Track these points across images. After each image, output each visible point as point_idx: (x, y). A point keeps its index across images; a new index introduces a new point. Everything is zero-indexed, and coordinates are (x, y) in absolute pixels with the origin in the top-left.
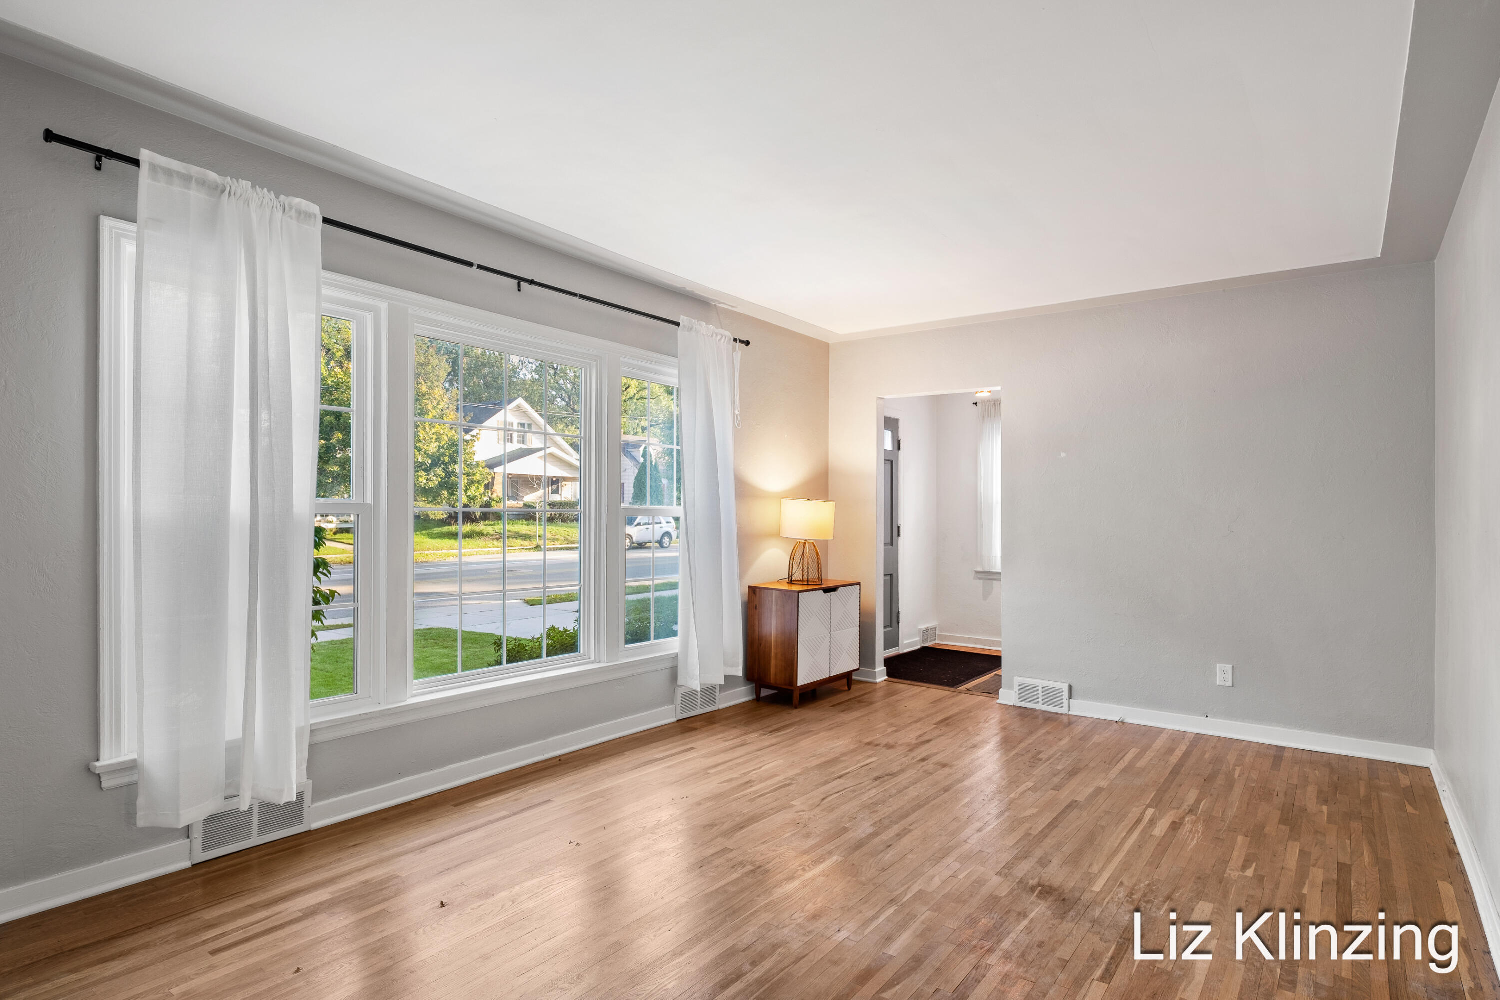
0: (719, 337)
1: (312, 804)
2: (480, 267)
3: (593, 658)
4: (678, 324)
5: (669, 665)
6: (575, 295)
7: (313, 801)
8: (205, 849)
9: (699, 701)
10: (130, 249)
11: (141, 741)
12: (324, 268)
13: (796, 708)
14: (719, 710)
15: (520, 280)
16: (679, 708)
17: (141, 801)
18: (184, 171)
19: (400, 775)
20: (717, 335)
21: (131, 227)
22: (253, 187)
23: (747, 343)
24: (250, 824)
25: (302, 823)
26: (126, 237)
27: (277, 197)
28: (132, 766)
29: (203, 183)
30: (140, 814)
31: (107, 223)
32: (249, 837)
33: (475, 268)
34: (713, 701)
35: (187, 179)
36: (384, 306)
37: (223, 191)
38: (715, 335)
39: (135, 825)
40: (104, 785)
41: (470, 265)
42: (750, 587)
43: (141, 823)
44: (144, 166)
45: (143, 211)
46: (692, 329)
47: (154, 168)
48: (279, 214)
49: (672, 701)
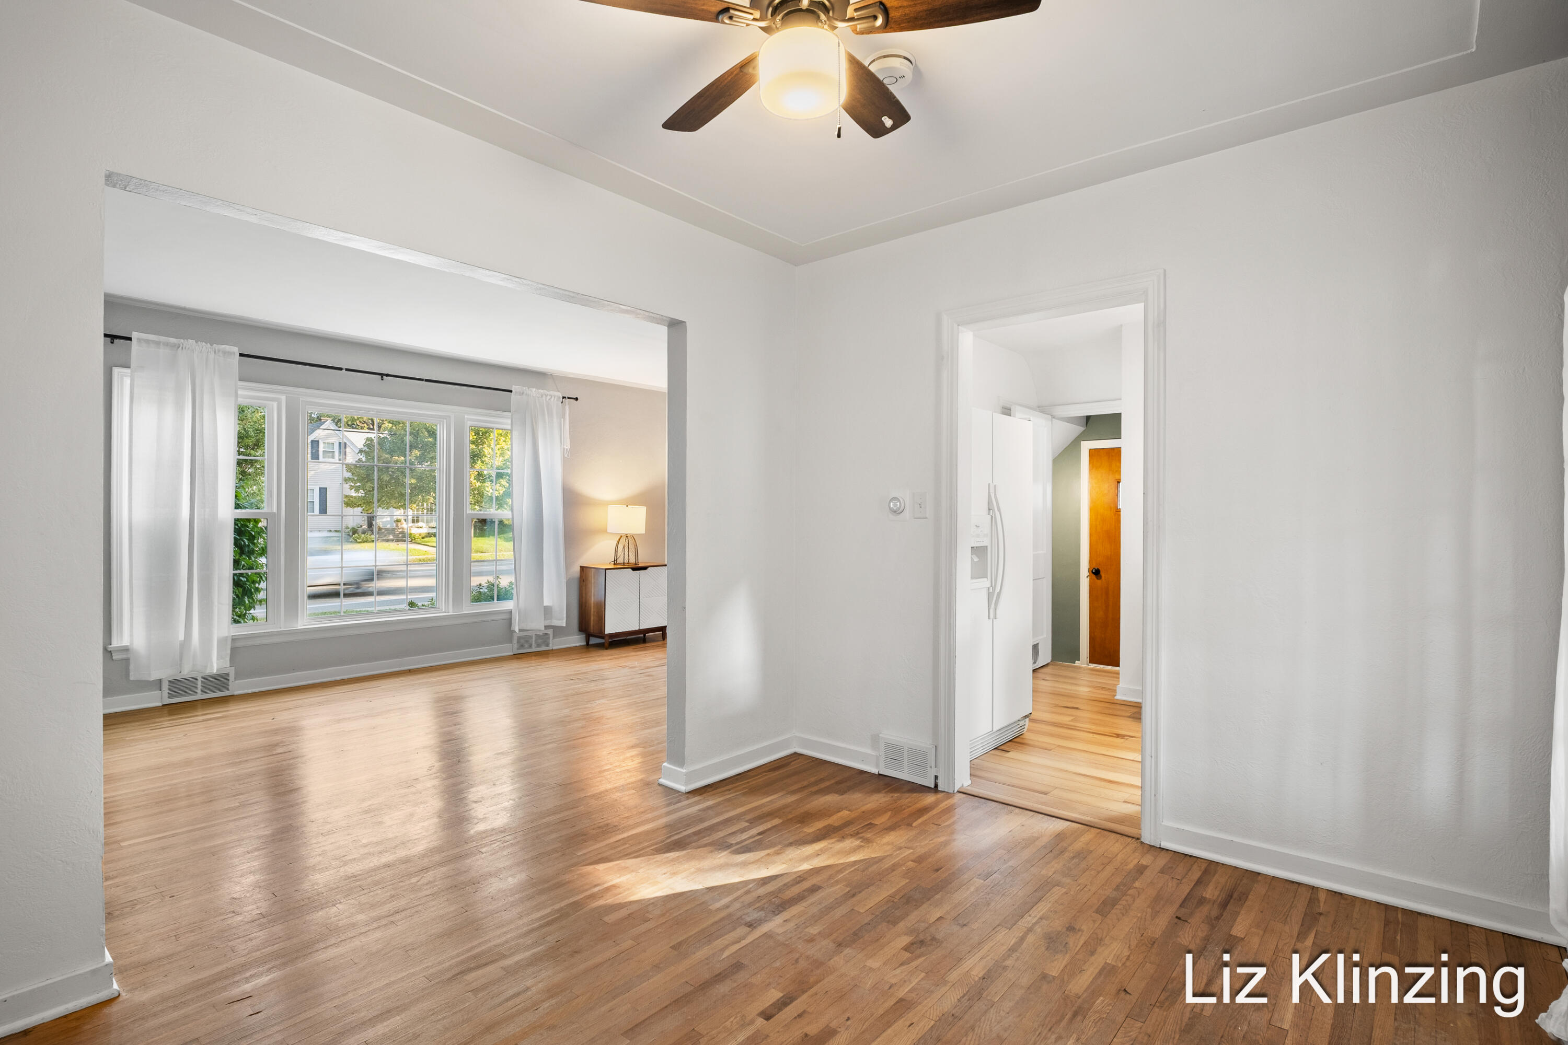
0: (548, 397)
1: (235, 681)
2: (347, 370)
3: (444, 610)
4: (511, 391)
5: (506, 616)
6: (422, 380)
7: (236, 679)
8: (170, 697)
9: (534, 642)
10: (127, 381)
11: (131, 636)
12: (239, 380)
13: (607, 649)
14: (552, 650)
15: (382, 375)
16: (515, 646)
17: (132, 667)
18: (157, 340)
19: (294, 670)
20: (546, 396)
21: (128, 371)
22: (196, 342)
23: (577, 399)
24: (196, 687)
25: (228, 690)
26: (126, 376)
27: (211, 345)
28: (126, 650)
29: (167, 344)
30: (131, 674)
31: (116, 371)
32: (196, 694)
33: (344, 371)
34: (547, 644)
35: (158, 343)
36: (283, 398)
37: (178, 347)
38: (544, 396)
39: (129, 679)
40: (114, 658)
41: (341, 369)
42: (581, 567)
43: (132, 678)
44: (134, 340)
45: (134, 362)
46: (523, 393)
47: (139, 340)
48: (212, 356)
49: (510, 640)
